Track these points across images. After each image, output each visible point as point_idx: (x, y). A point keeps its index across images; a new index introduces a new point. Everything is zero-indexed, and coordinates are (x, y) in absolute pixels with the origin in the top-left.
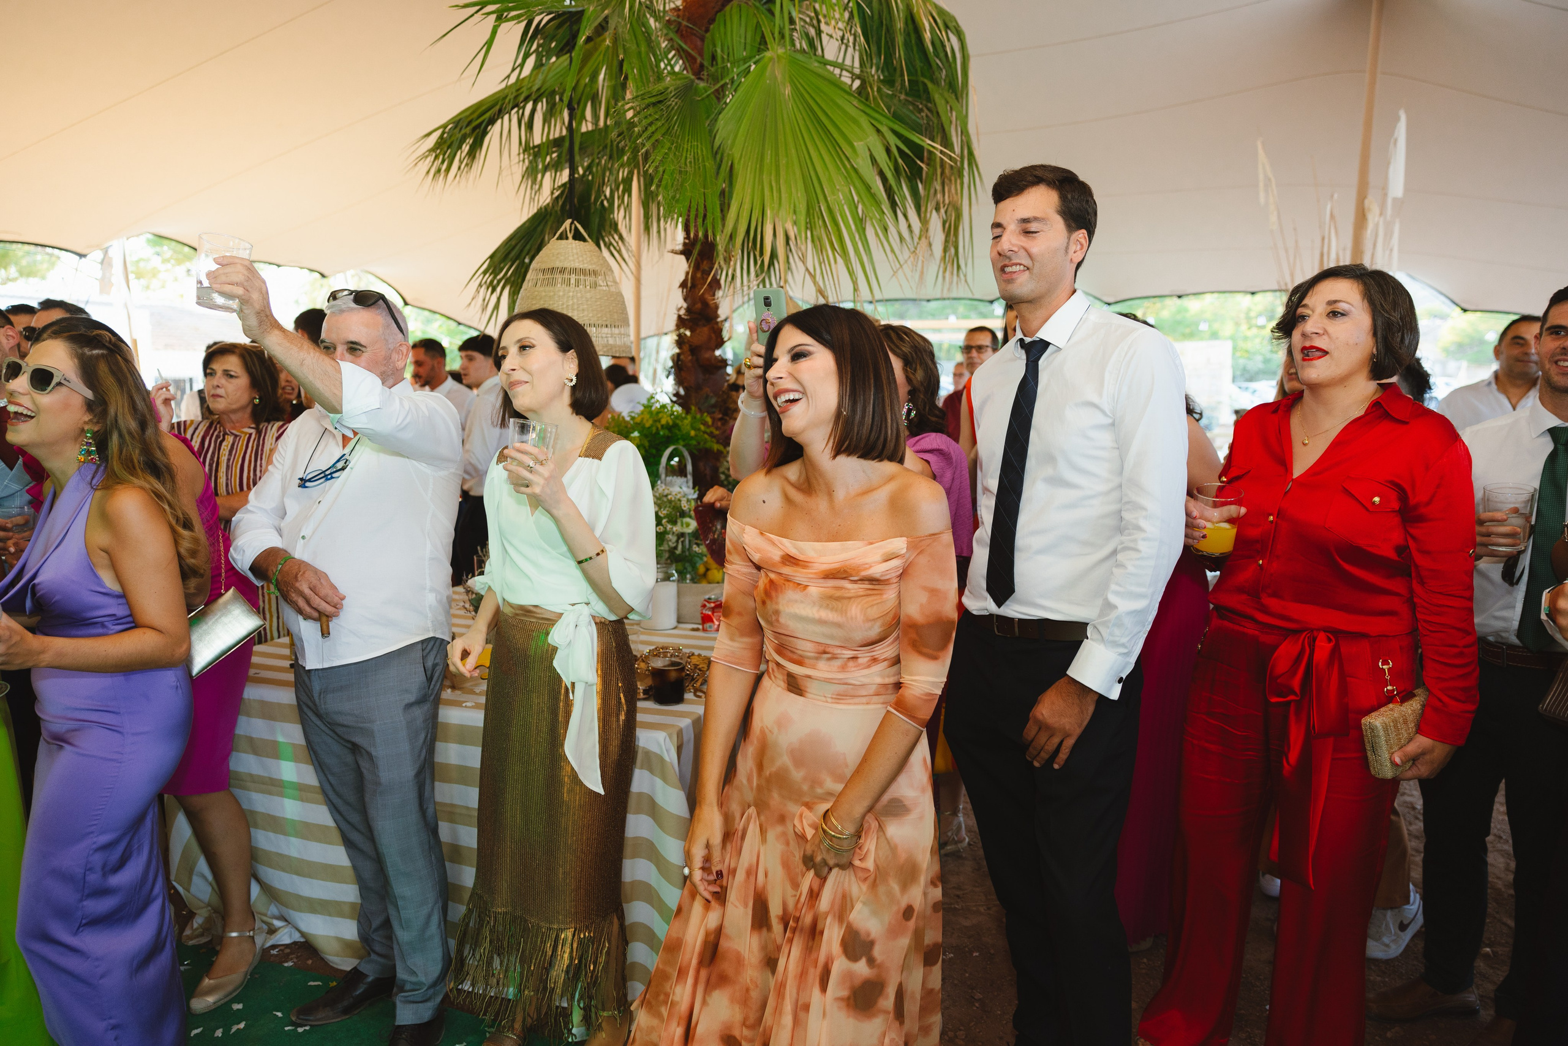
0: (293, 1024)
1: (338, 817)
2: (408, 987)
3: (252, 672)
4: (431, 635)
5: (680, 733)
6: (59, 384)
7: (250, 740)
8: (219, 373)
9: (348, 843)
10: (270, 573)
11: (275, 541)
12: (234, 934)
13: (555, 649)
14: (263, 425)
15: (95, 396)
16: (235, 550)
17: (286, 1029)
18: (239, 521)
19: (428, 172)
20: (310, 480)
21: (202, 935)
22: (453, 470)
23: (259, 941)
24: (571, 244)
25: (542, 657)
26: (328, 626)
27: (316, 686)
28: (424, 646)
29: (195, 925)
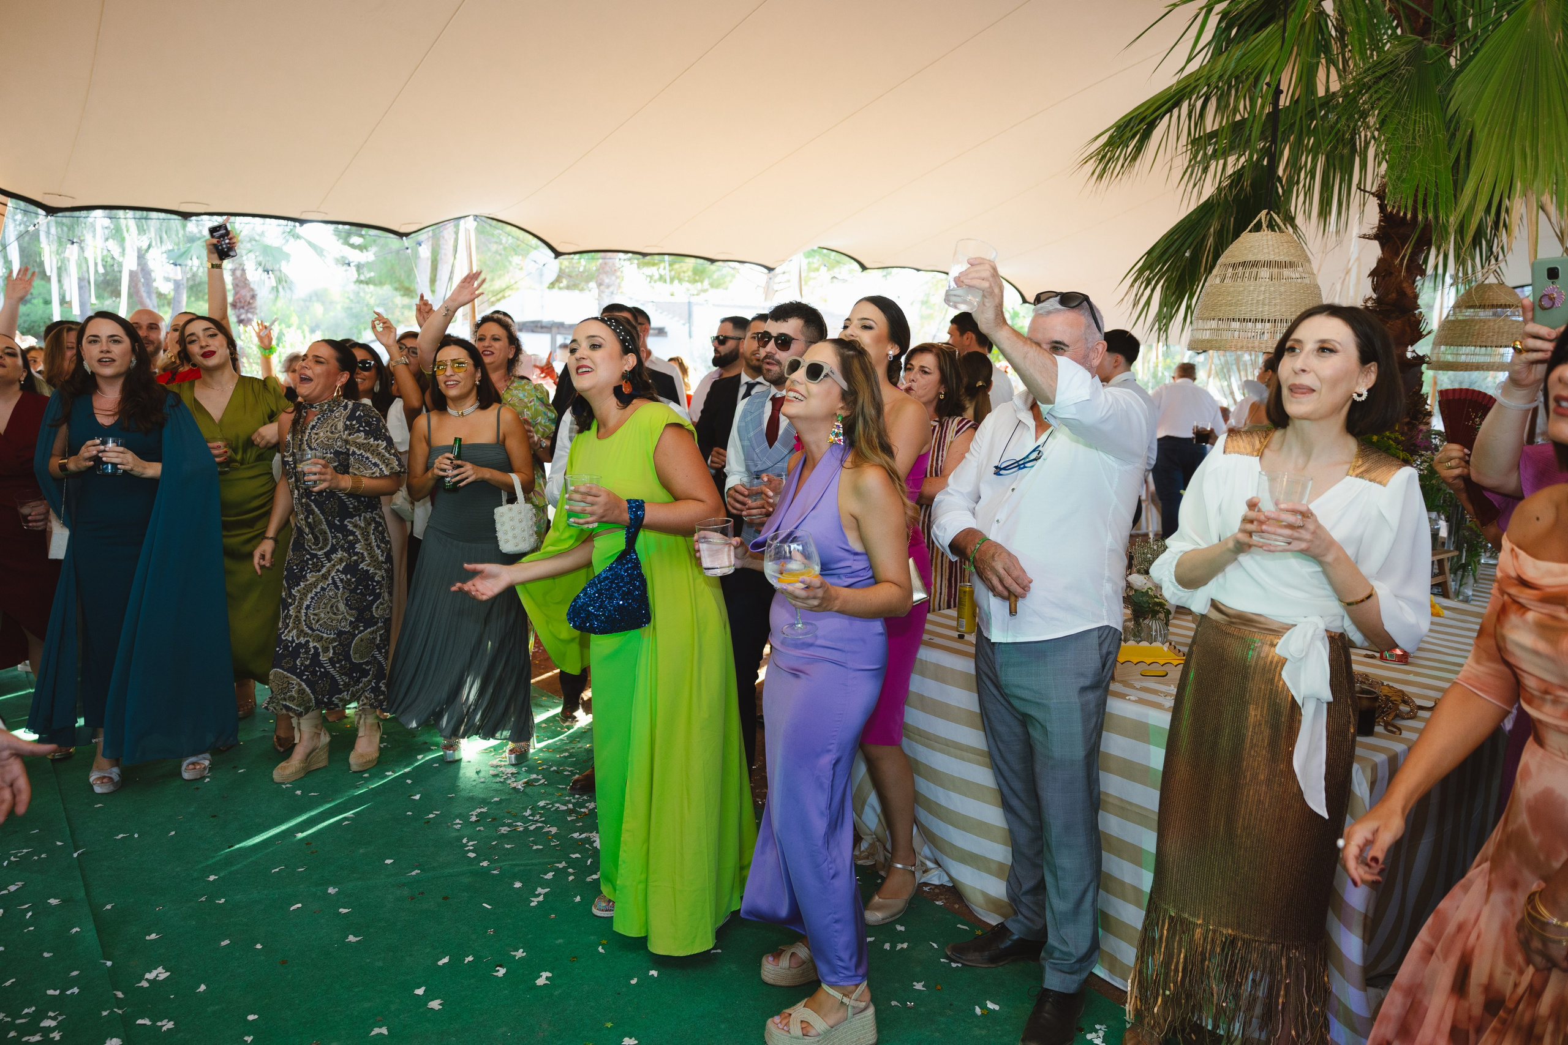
0: (947, 957)
1: (1002, 782)
2: (1057, 954)
3: (925, 637)
4: (1106, 623)
5: (1374, 768)
6: (827, 375)
7: (921, 698)
8: (916, 369)
9: (1006, 806)
10: (969, 551)
11: (969, 522)
12: (899, 866)
13: (1283, 662)
14: (945, 419)
15: (849, 387)
16: (937, 527)
17: (942, 960)
18: (940, 502)
19: (1093, 173)
20: (1005, 469)
21: (867, 858)
22: (1137, 465)
23: (917, 875)
24: (1266, 235)
25: (1264, 669)
26: (1016, 605)
27: (1000, 658)
28: (1101, 632)
29: (862, 849)
